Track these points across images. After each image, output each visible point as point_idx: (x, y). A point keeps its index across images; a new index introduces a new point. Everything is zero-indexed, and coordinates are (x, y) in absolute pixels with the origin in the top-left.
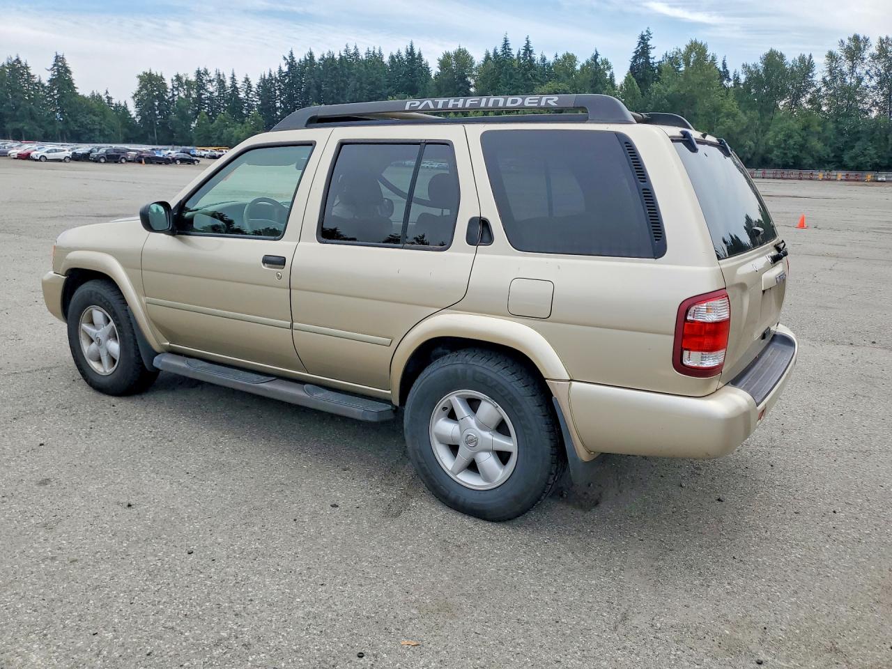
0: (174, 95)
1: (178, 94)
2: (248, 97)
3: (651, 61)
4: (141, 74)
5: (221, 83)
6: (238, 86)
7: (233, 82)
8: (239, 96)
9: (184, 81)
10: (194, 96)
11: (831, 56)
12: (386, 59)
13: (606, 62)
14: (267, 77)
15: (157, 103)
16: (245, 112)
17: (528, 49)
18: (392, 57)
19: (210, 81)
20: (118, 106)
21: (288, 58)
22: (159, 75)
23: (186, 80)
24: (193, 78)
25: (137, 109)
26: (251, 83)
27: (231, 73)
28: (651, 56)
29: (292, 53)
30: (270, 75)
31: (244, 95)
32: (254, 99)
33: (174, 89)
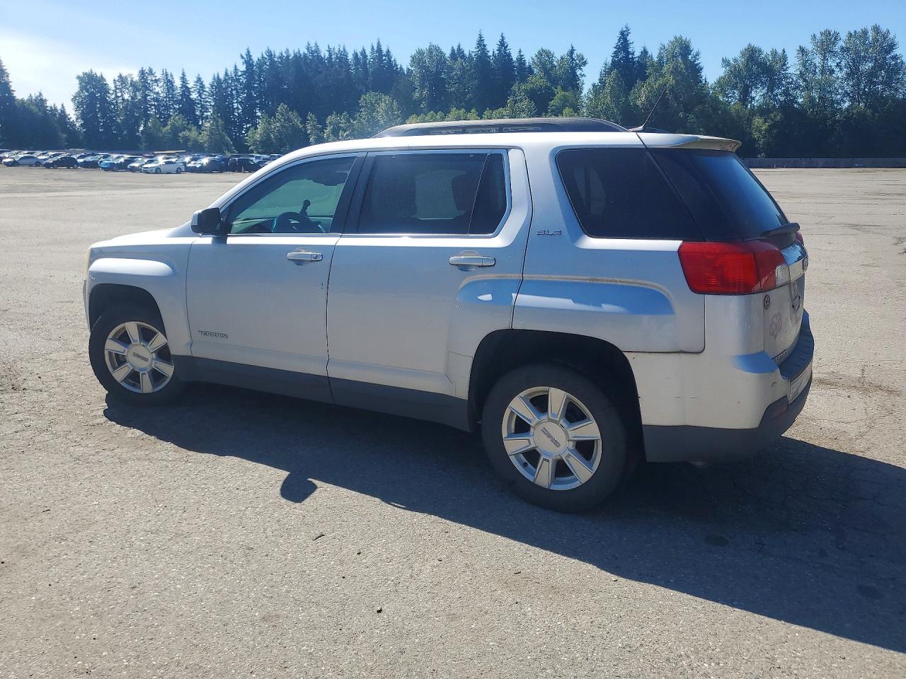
0: (117, 97)
1: (122, 95)
2: (201, 97)
3: (631, 56)
4: (81, 75)
5: (169, 83)
6: (189, 86)
7: (183, 82)
8: (191, 97)
9: (129, 82)
11: (802, 50)
12: (350, 57)
13: (582, 58)
14: (222, 76)
15: (98, 106)
16: (198, 113)
18: (356, 55)
19: (156, 81)
20: (53, 110)
21: (245, 57)
22: (99, 75)
23: (132, 81)
24: (136, 78)
25: (78, 113)
26: (204, 83)
27: (181, 73)
28: (631, 51)
29: (249, 52)
30: (226, 74)
31: (197, 95)
32: (207, 99)
33: (118, 91)
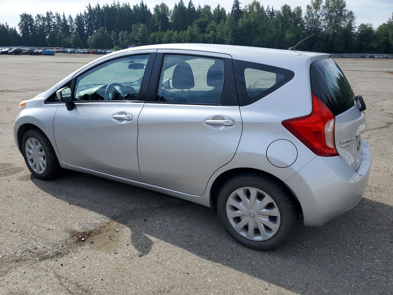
0: (37, 24)
1: (39, 23)
2: (71, 24)
3: (240, 9)
4: (21, 14)
5: (59, 18)
6: (66, 19)
7: (64, 17)
8: (67, 24)
9: (41, 17)
10: (46, 24)
11: (308, 7)
12: (132, 8)
13: (223, 9)
14: (79, 15)
15: (29, 28)
16: (70, 31)
17: (190, 4)
18: (134, 7)
19: (53, 17)
20: (11, 29)
21: (88, 7)
22: (29, 15)
23: (42, 17)
24: (45, 16)
25: (21, 31)
26: (72, 18)
27: (63, 14)
28: (240, 6)
29: (90, 5)
30: (81, 15)
31: (70, 23)
32: (74, 25)
33: (37, 21)
